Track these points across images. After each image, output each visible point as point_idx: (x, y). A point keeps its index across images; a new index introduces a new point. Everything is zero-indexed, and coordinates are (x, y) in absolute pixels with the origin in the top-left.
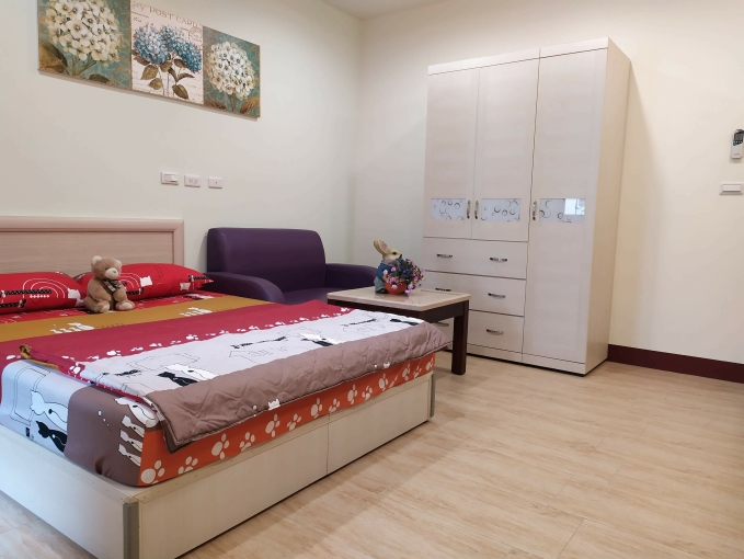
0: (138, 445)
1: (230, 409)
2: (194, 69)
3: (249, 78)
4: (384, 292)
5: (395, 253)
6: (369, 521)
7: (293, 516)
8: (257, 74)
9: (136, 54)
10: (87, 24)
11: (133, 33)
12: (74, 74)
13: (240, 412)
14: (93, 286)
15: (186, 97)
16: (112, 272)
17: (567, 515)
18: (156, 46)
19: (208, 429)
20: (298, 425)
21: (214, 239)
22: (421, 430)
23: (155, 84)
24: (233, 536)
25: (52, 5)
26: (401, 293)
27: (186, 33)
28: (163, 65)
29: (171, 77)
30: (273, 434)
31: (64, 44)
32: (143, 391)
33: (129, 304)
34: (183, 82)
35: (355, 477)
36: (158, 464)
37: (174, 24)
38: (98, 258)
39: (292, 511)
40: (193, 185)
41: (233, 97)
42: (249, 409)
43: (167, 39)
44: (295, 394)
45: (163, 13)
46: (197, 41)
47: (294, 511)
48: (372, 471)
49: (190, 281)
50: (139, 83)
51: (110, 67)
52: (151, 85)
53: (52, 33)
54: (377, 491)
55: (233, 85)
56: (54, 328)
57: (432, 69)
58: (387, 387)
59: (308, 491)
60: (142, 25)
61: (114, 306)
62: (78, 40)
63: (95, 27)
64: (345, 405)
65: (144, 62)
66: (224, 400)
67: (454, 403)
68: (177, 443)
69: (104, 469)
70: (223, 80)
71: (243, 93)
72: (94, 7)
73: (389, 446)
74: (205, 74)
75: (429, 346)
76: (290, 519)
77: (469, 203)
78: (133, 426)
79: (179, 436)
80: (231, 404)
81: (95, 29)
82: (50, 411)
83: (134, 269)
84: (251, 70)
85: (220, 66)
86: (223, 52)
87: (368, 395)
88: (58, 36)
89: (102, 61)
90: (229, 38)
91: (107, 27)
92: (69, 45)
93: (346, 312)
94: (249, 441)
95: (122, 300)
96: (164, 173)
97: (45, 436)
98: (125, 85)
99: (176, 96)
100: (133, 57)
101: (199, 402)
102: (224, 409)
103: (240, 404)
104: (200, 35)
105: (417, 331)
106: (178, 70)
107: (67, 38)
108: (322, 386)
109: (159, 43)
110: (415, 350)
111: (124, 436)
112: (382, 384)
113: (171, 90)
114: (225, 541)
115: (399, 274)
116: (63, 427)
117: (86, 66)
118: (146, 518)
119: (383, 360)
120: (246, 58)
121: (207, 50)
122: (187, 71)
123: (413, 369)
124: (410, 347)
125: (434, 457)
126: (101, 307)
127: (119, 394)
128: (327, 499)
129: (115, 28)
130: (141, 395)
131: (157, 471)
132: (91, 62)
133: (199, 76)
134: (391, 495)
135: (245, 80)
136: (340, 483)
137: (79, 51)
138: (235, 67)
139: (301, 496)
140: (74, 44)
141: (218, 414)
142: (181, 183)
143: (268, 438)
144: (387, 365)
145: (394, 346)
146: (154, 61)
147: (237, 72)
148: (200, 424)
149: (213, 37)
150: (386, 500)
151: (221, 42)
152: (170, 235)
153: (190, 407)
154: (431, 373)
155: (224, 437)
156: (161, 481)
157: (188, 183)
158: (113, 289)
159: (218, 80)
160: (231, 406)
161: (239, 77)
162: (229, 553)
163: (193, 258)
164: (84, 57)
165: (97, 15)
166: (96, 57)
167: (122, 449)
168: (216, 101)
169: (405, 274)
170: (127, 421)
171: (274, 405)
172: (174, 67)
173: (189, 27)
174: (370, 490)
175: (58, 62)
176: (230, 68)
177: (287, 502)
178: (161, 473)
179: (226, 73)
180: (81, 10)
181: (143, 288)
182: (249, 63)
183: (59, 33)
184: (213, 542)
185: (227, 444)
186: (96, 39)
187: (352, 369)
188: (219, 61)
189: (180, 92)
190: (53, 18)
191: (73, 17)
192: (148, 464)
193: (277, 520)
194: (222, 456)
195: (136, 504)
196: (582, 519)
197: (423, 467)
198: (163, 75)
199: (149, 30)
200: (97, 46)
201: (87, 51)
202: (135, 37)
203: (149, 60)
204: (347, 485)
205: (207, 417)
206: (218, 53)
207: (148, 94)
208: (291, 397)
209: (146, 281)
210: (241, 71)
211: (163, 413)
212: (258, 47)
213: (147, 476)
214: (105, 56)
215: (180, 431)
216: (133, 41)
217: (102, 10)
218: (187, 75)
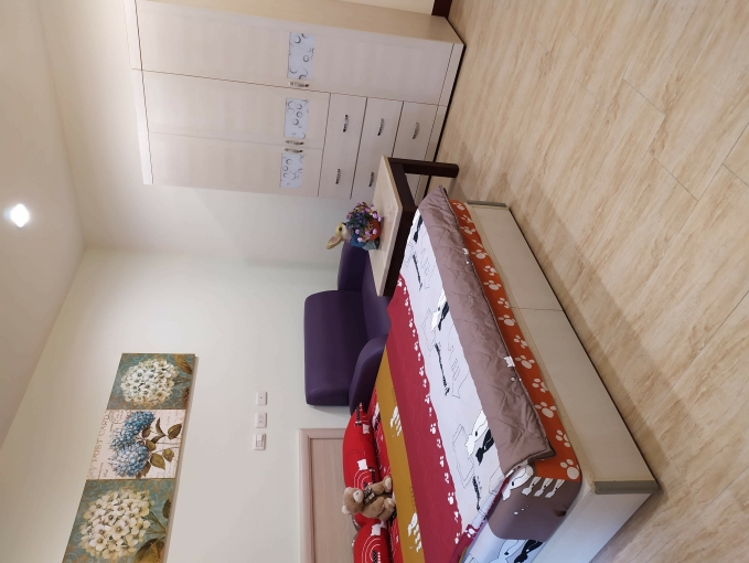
0: (548, 481)
1: (515, 401)
2: (151, 418)
3: (156, 364)
4: (377, 242)
5: (341, 229)
6: (612, 277)
7: (602, 344)
8: (151, 356)
9: (139, 475)
10: (114, 520)
11: (119, 477)
12: (164, 532)
13: (518, 393)
14: (369, 513)
15: (180, 426)
16: (357, 496)
17: (618, 94)
18: (130, 455)
19: (535, 422)
20: (523, 338)
21: (317, 399)
22: (519, 216)
23: (169, 455)
24: (619, 398)
25: (98, 553)
26: (380, 225)
27: (115, 426)
28: (149, 447)
29: (160, 441)
30: (532, 361)
31: (136, 542)
32: (499, 476)
33: (387, 481)
34: (165, 429)
35: (567, 285)
36: (563, 465)
37: (107, 438)
38: (344, 509)
39: (597, 345)
40: (265, 420)
41: (176, 380)
42: (514, 385)
43: (123, 444)
44: (499, 342)
45: (97, 449)
46: (122, 415)
47: (598, 343)
48: (561, 268)
49: (361, 424)
50: (169, 470)
51: (154, 499)
52: (170, 460)
53: (126, 553)
54: (581, 267)
55: (164, 381)
56: (415, 549)
57: (147, 180)
58: (483, 251)
59: (578, 329)
60: (110, 469)
61: (388, 494)
62: (131, 529)
63: (116, 513)
64: (502, 292)
65: (148, 466)
66: (507, 407)
67: (491, 181)
68: (549, 449)
69: (563, 509)
70: (160, 390)
71: (171, 371)
72: (97, 514)
73: (536, 249)
74: (156, 407)
75: (443, 207)
76: (605, 347)
77: (287, 150)
78: (531, 486)
79: (543, 448)
80: (511, 400)
81: (119, 513)
82: (507, 554)
83: (350, 477)
84: (148, 362)
85: (146, 393)
86: (132, 390)
87: (492, 270)
88: (128, 547)
89: (150, 507)
90: (117, 383)
91: (115, 502)
92: (136, 537)
93: (403, 281)
94: (539, 384)
95: (382, 487)
96: (254, 447)
97: (526, 557)
98: (171, 484)
99: (179, 436)
100: (143, 477)
101: (510, 429)
102: (515, 407)
103: (511, 393)
104: (116, 413)
105: (429, 217)
106: (153, 434)
107: (129, 539)
108: (489, 316)
109: (128, 453)
110: (449, 221)
111: (538, 493)
112: (481, 256)
113: (174, 441)
114: (623, 406)
115: (362, 227)
116: (522, 543)
117: (156, 521)
118: (608, 475)
119: (462, 255)
120: (136, 367)
121: (131, 406)
122: (153, 425)
123: (464, 223)
124: (447, 226)
125: (549, 208)
126: (390, 506)
127: (499, 497)
128: (588, 314)
129: (116, 495)
130: (503, 478)
131: (569, 466)
132: (151, 517)
133: (158, 414)
134: (587, 255)
135: (158, 369)
136: (572, 300)
137: (141, 528)
138: (146, 378)
139: (584, 336)
140: (135, 532)
141: (520, 413)
142: (264, 431)
143: (535, 366)
144: (466, 251)
145: (446, 243)
146: (146, 457)
147: (151, 377)
148: (530, 428)
149: (117, 400)
150: (592, 260)
151: (122, 392)
152: (314, 441)
153: (515, 437)
154: (466, 204)
155: (538, 407)
156: (576, 463)
157: (263, 425)
158: (373, 495)
159: (160, 395)
160: (512, 400)
161: (156, 375)
162: (635, 403)
163: (337, 420)
164: (147, 524)
165: (104, 512)
166: (146, 513)
167: (549, 495)
168: (181, 397)
169: (363, 220)
170: (527, 491)
171: (510, 361)
172: (150, 438)
173: (109, 423)
174: (580, 273)
175: (153, 547)
176: (146, 383)
177: (588, 349)
178: (570, 462)
179: (152, 387)
180: (101, 527)
181: (369, 468)
182: (141, 364)
183: (126, 546)
184: (624, 416)
185: (544, 404)
186: (128, 512)
187: (472, 286)
188: (141, 394)
189: (175, 432)
190: (111, 552)
191: (109, 533)
192: (563, 473)
193: (606, 360)
194: (553, 408)
195: (596, 483)
196: (624, 81)
197: (560, 221)
198: (159, 448)
199: (115, 462)
200: (135, 511)
201: (141, 520)
202: (123, 475)
203: (145, 462)
204: (574, 293)
205: (524, 422)
206: (133, 395)
207: (179, 462)
208: (501, 346)
209: (363, 465)
210: (149, 372)
211: (522, 461)
212: (124, 355)
213: (573, 474)
214: (144, 504)
215: (537, 446)
216: (127, 477)
217: (99, 507)
218: (158, 426)
